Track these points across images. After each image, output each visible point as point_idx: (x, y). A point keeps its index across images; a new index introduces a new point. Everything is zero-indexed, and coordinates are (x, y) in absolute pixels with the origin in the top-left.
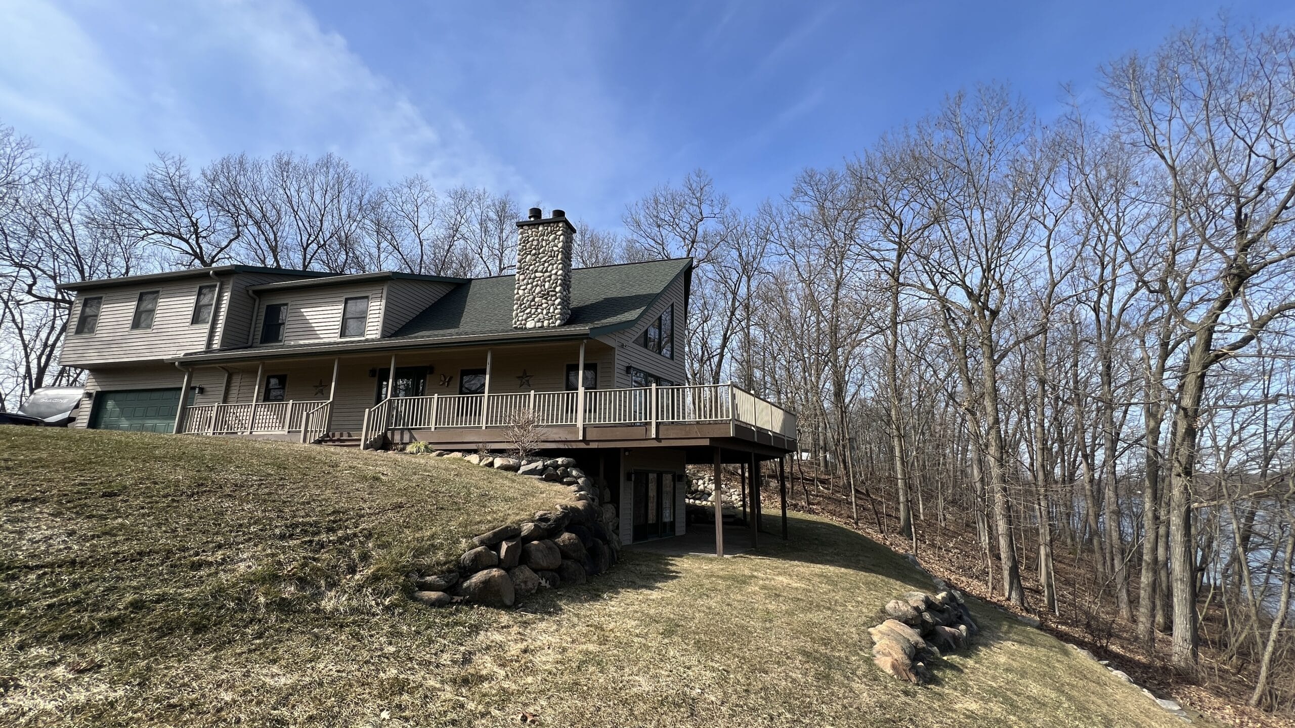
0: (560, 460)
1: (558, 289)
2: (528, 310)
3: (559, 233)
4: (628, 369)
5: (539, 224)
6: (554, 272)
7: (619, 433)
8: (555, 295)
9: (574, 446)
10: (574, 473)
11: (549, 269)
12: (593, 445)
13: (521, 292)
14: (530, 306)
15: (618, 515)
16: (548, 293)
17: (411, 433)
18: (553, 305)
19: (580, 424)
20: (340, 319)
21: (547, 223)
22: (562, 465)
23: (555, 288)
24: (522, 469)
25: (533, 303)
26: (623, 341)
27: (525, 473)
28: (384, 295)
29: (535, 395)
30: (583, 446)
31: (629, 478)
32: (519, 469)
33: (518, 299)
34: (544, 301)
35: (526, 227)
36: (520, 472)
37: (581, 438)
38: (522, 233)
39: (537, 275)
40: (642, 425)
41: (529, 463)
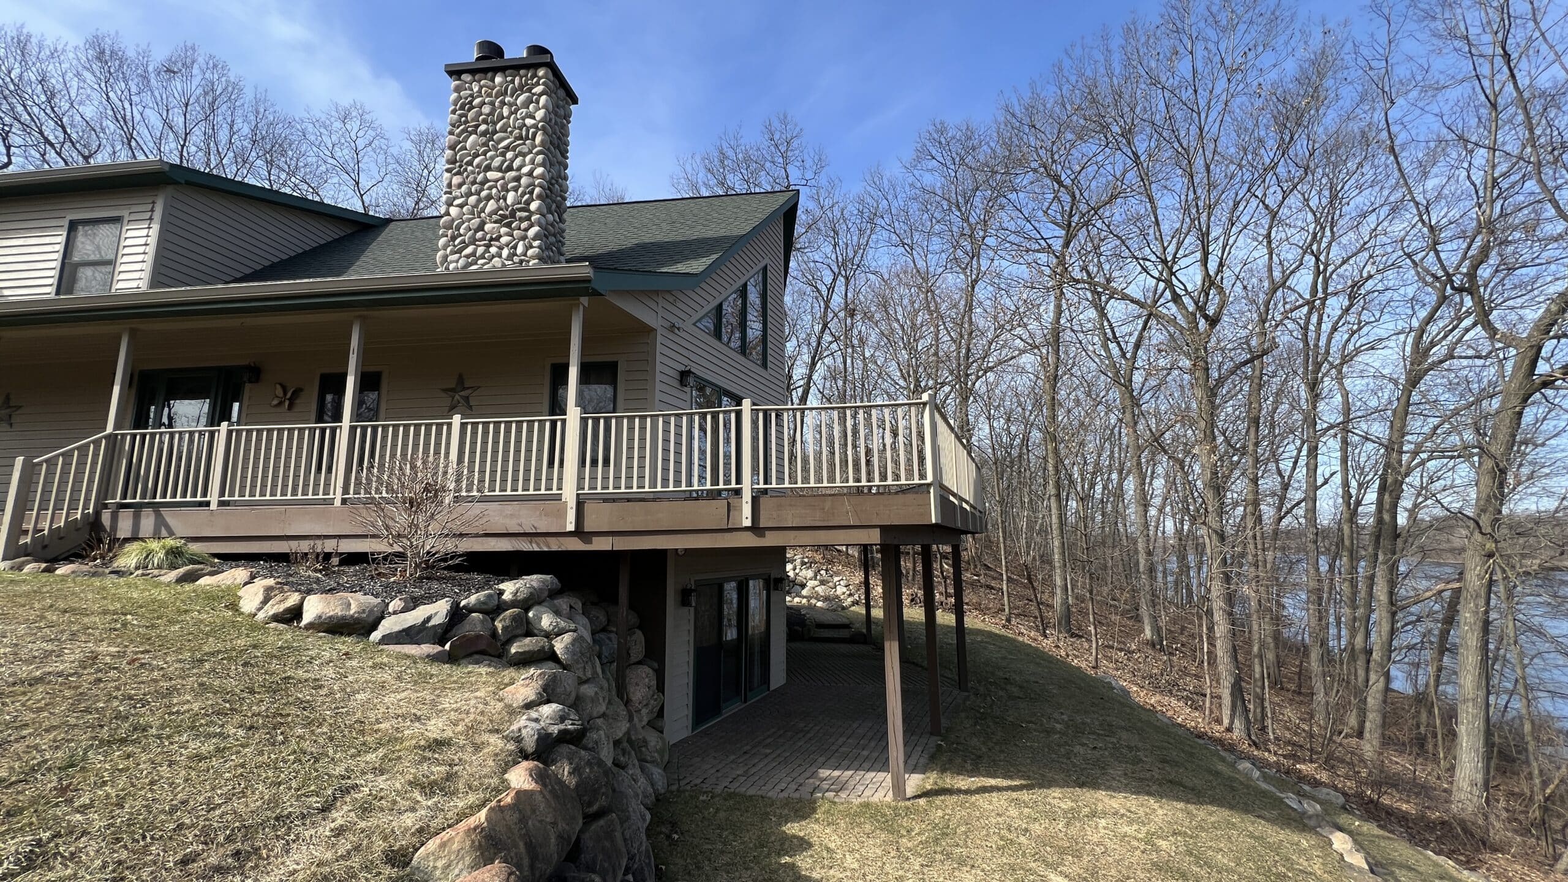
0: (509, 589)
1: (534, 206)
2: (469, 250)
3: (538, 89)
4: (684, 376)
5: (496, 70)
6: (525, 170)
7: (663, 516)
8: (528, 218)
9: (554, 545)
10: (547, 621)
11: (517, 163)
12: (601, 544)
13: (454, 211)
14: (473, 241)
15: (661, 687)
16: (513, 214)
17: (158, 515)
18: (524, 238)
19: (569, 494)
20: (56, 264)
21: (516, 67)
22: (513, 604)
23: (528, 203)
24: (388, 626)
25: (479, 235)
26: (674, 320)
27: (387, 639)
28: (158, 215)
29: (463, 426)
30: (575, 545)
31: (684, 601)
32: (374, 627)
33: (448, 226)
34: (503, 230)
35: (466, 77)
36: (376, 636)
37: (571, 527)
38: (457, 89)
39: (491, 175)
40: (715, 495)
41: (413, 603)
